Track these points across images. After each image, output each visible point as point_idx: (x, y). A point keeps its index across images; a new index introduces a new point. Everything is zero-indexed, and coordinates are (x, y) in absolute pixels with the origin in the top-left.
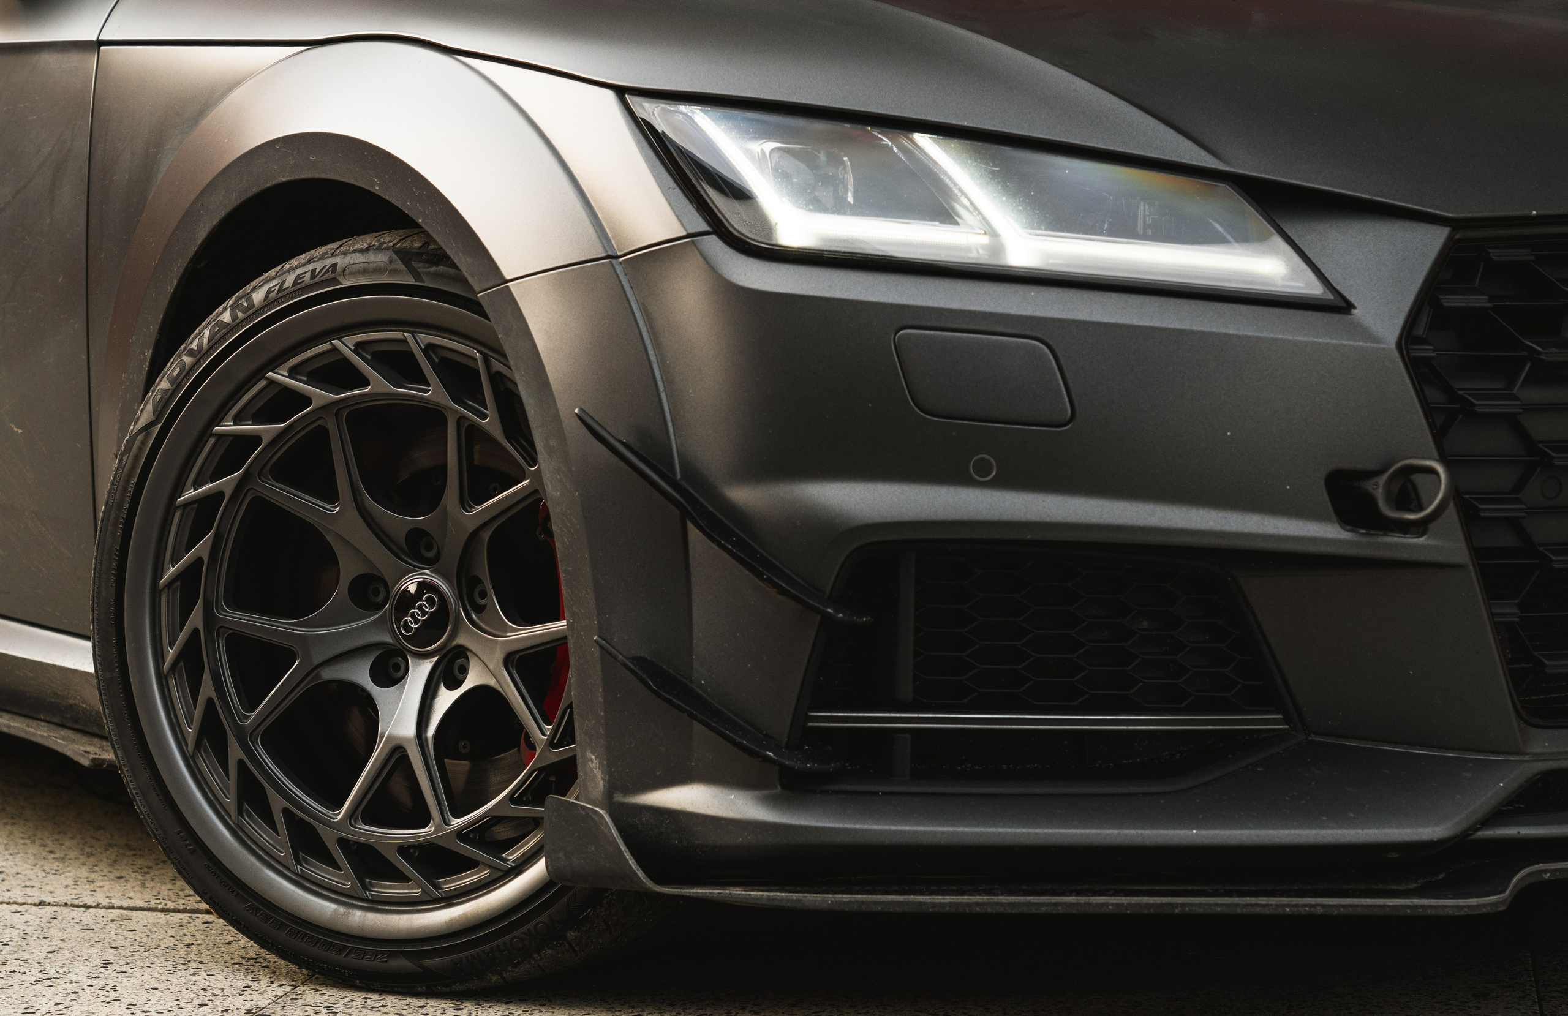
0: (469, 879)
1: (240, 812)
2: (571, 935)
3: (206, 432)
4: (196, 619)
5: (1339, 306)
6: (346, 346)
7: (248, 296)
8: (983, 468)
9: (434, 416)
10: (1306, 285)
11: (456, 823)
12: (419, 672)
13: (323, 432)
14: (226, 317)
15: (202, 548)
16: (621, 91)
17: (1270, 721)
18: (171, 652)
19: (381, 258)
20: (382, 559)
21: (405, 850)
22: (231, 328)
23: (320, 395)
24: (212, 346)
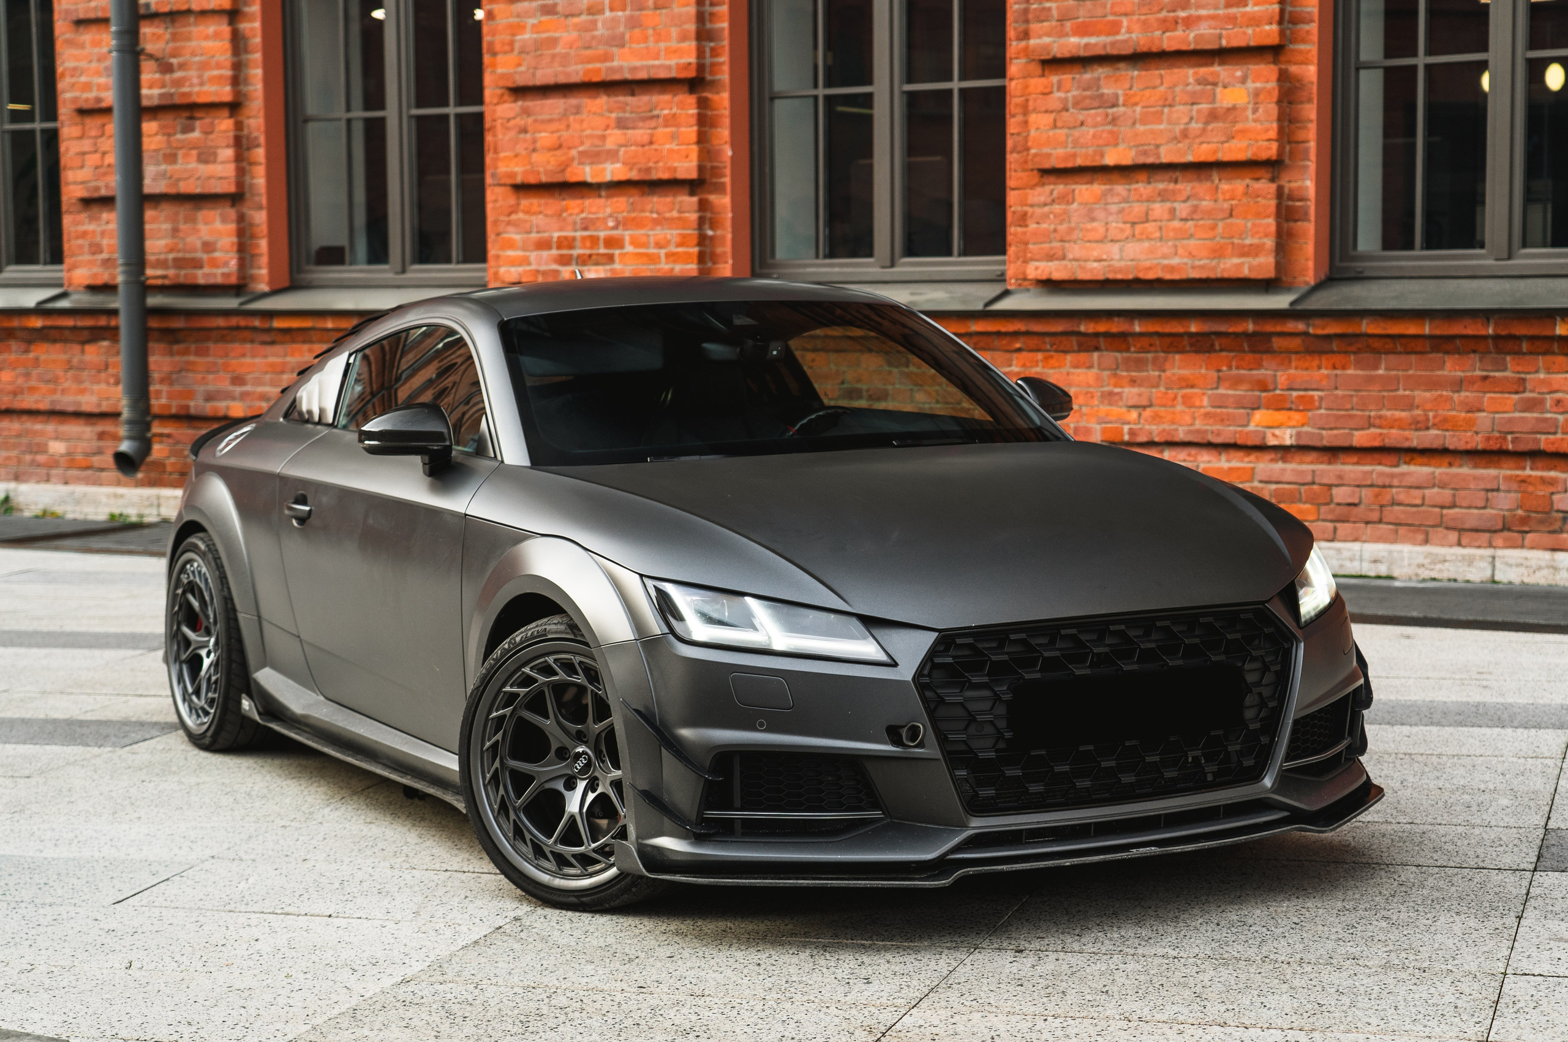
0: (598, 867)
1: (515, 839)
2: (634, 890)
3: (500, 691)
4: (497, 764)
5: (894, 664)
6: (550, 660)
7: (514, 639)
8: (761, 725)
9: (582, 689)
10: (882, 657)
11: (593, 845)
12: (581, 785)
13: (543, 692)
14: (506, 646)
15: (499, 736)
16: (641, 576)
17: (877, 814)
18: (488, 776)
19: (562, 627)
20: (567, 741)
21: (574, 856)
22: (508, 651)
23: (542, 679)
24: (501, 657)
